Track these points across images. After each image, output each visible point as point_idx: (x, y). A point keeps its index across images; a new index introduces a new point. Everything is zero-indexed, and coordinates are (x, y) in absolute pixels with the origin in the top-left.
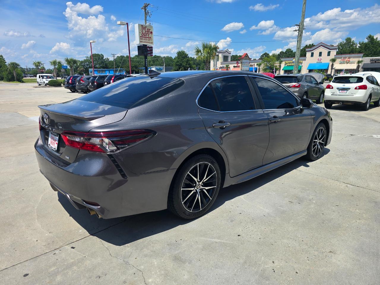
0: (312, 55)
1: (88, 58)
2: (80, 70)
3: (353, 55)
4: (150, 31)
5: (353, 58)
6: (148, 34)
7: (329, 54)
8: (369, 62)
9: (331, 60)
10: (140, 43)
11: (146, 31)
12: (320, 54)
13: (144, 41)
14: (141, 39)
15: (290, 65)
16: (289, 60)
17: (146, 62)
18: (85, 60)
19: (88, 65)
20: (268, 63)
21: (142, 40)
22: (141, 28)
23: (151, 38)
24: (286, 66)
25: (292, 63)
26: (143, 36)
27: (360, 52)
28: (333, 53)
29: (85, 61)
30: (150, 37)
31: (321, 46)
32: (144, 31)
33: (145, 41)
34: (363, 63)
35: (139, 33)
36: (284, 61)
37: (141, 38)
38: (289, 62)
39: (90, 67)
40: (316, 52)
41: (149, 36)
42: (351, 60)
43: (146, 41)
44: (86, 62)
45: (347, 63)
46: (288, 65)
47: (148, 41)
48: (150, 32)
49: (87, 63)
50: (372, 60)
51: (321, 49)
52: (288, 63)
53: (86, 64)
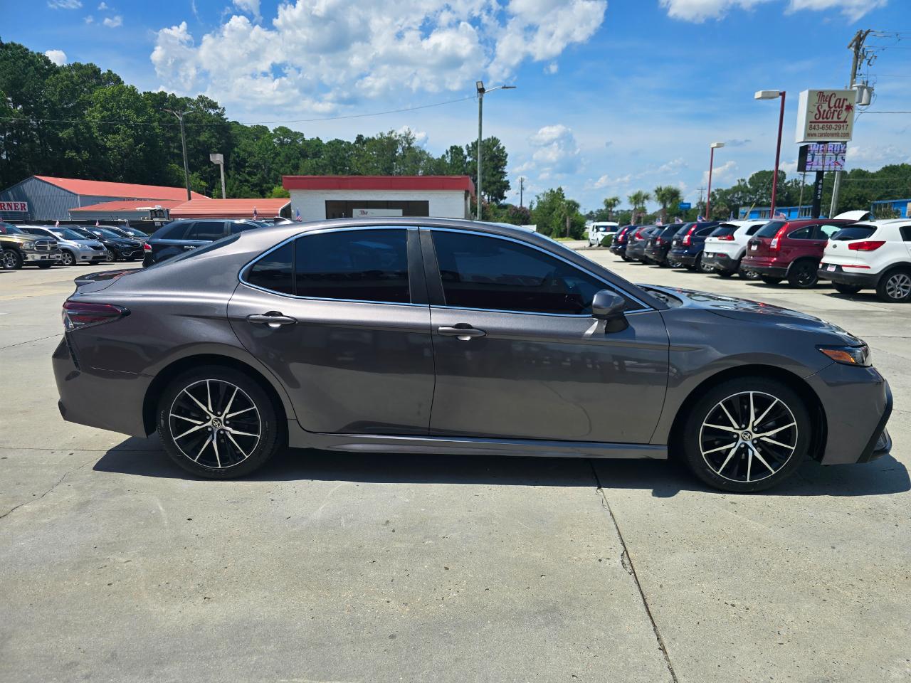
1: (742, 183)
2: (717, 212)
4: (846, 103)
6: (836, 114)
10: (805, 138)
11: (832, 105)
13: (821, 131)
14: (811, 128)
17: (820, 187)
18: (735, 188)
19: (740, 199)
21: (813, 131)
22: (816, 99)
23: (845, 122)
26: (821, 120)
29: (735, 190)
30: (842, 120)
32: (825, 107)
33: (825, 131)
35: (809, 112)
37: (813, 124)
39: (745, 204)
41: (838, 118)
43: (829, 131)
44: (737, 192)
47: (833, 131)
48: (844, 107)
49: (738, 195)
53: (736, 196)
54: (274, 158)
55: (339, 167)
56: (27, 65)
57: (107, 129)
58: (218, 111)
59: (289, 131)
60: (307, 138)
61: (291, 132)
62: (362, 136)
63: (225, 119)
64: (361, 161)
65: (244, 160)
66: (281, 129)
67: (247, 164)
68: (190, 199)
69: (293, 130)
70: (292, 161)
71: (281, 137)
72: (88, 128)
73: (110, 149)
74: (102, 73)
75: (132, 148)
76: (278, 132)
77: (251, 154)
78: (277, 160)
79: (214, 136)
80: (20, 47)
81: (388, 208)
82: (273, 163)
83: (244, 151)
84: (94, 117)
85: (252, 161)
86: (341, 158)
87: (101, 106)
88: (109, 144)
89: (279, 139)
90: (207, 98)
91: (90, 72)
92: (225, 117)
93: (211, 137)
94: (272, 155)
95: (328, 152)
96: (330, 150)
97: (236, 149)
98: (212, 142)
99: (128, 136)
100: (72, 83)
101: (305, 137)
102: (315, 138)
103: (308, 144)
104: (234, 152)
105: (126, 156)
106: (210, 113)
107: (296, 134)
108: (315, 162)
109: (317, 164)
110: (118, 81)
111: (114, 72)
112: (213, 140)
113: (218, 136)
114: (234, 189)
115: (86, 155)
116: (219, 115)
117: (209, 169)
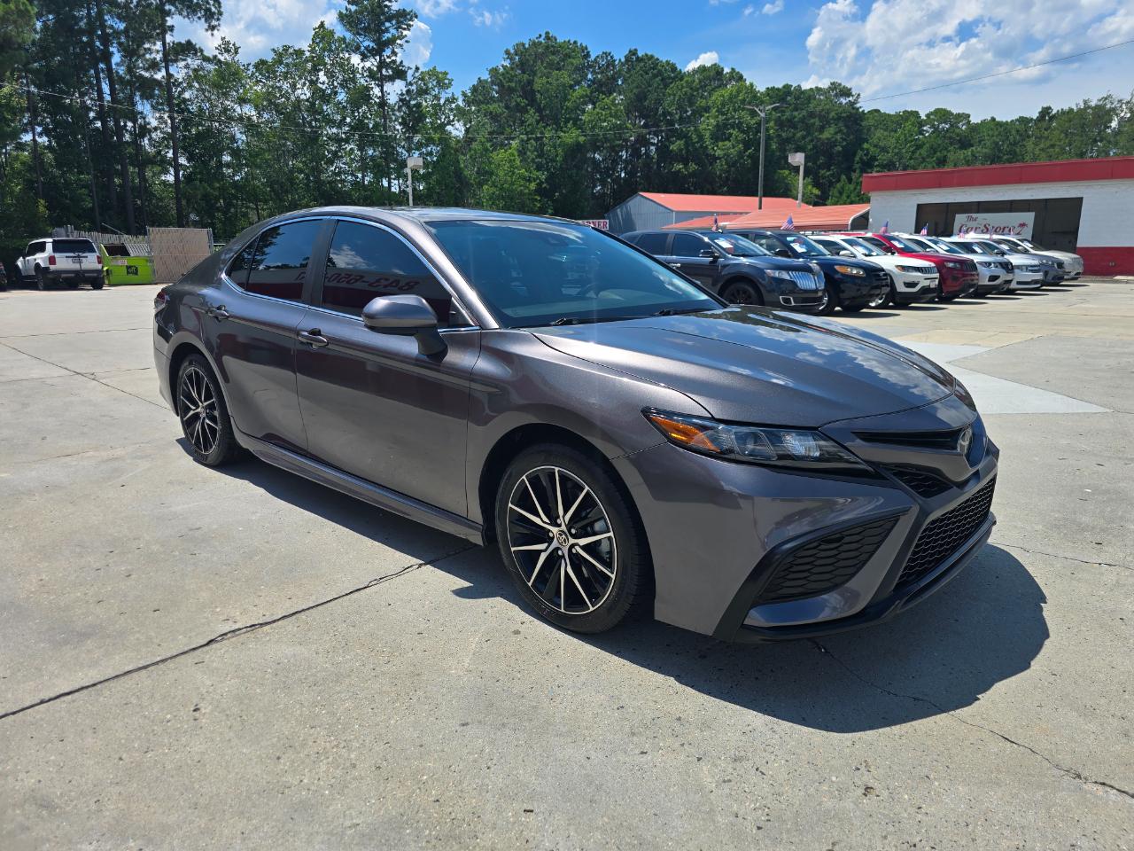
54: (913, 152)
55: (1005, 157)
56: (655, 76)
57: (720, 134)
58: (851, 99)
59: (950, 113)
60: (975, 120)
61: (952, 114)
62: (1050, 108)
63: (858, 109)
64: (1042, 146)
65: (874, 159)
66: (937, 111)
67: (876, 163)
68: (760, 208)
69: (955, 111)
70: (938, 154)
71: (936, 123)
72: (701, 137)
73: (719, 158)
74: (724, 72)
75: (741, 155)
76: (932, 117)
77: (884, 150)
78: (917, 155)
79: (840, 131)
80: (652, 57)
81: (1011, 210)
82: (911, 158)
83: (875, 146)
84: (708, 123)
85: (884, 158)
86: (1011, 144)
87: (717, 111)
88: (719, 153)
89: (933, 126)
90: (840, 84)
91: (712, 73)
92: (858, 105)
93: (836, 133)
94: (912, 149)
95: (993, 136)
96: (996, 133)
97: (865, 146)
98: (836, 140)
99: (738, 142)
100: (691, 89)
101: (971, 119)
102: (989, 118)
103: (975, 128)
104: (862, 149)
105: (734, 164)
106: (841, 103)
107: (959, 115)
108: (970, 153)
109: (973, 155)
110: (740, 78)
111: (737, 70)
112: (839, 137)
113: (845, 131)
114: (852, 195)
115: (693, 167)
116: (852, 104)
117: (828, 173)
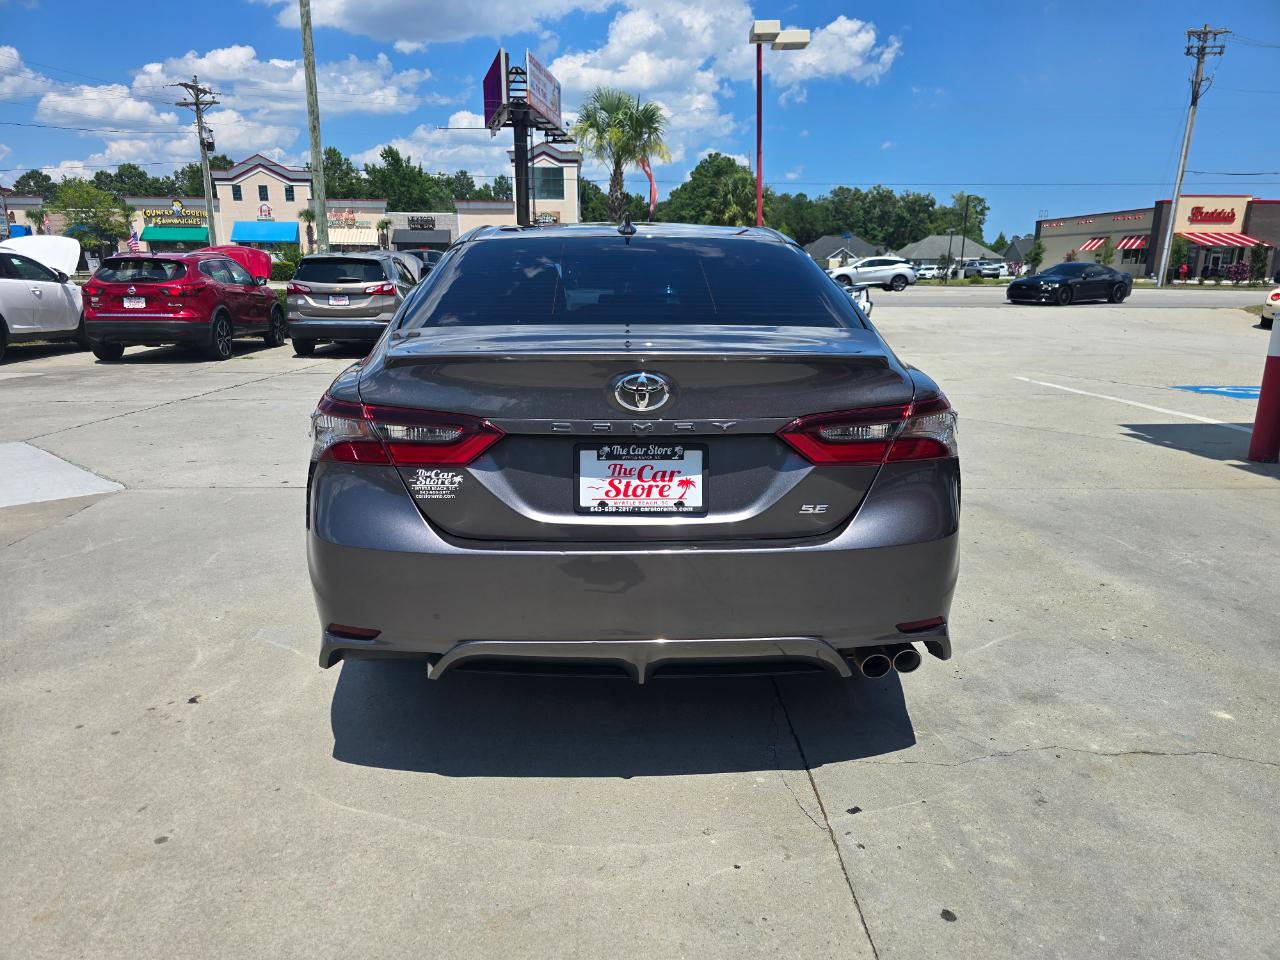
0: (237, 194)
3: (359, 203)
5: (363, 212)
7: (290, 194)
8: (407, 227)
9: (301, 215)
12: (263, 192)
15: (164, 221)
16: (157, 207)
20: (83, 212)
24: (151, 225)
25: (169, 216)
27: (372, 196)
28: (303, 192)
31: (260, 165)
34: (392, 228)
36: (141, 207)
38: (159, 213)
40: (249, 185)
42: (359, 217)
45: (350, 226)
46: (156, 223)
50: (411, 221)
51: (261, 177)
52: (157, 216)
